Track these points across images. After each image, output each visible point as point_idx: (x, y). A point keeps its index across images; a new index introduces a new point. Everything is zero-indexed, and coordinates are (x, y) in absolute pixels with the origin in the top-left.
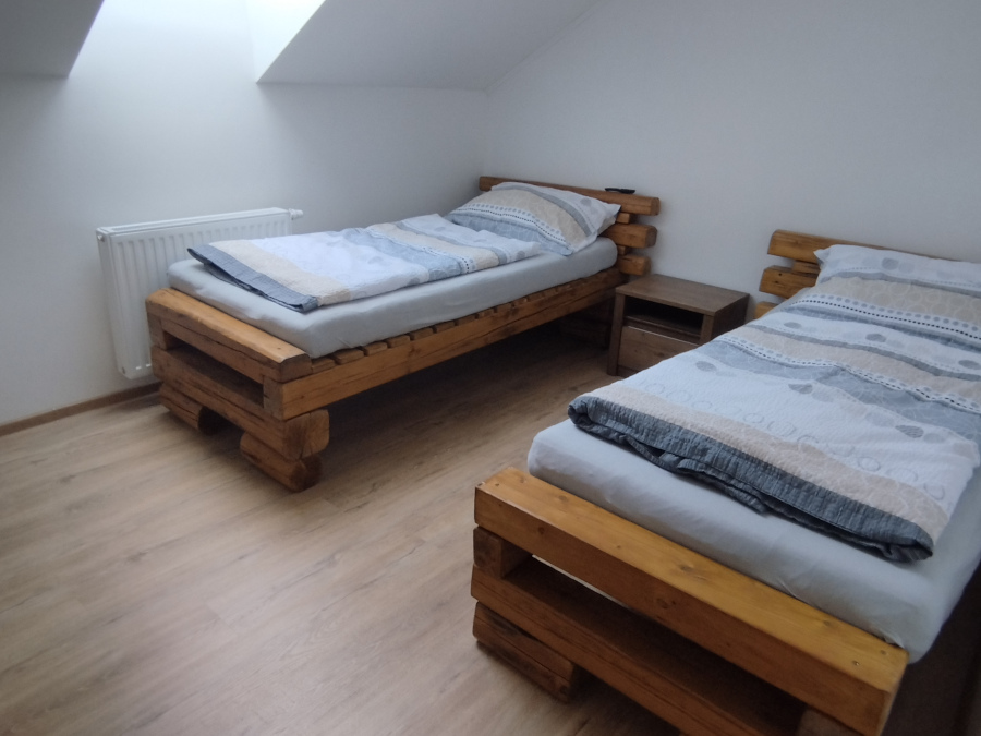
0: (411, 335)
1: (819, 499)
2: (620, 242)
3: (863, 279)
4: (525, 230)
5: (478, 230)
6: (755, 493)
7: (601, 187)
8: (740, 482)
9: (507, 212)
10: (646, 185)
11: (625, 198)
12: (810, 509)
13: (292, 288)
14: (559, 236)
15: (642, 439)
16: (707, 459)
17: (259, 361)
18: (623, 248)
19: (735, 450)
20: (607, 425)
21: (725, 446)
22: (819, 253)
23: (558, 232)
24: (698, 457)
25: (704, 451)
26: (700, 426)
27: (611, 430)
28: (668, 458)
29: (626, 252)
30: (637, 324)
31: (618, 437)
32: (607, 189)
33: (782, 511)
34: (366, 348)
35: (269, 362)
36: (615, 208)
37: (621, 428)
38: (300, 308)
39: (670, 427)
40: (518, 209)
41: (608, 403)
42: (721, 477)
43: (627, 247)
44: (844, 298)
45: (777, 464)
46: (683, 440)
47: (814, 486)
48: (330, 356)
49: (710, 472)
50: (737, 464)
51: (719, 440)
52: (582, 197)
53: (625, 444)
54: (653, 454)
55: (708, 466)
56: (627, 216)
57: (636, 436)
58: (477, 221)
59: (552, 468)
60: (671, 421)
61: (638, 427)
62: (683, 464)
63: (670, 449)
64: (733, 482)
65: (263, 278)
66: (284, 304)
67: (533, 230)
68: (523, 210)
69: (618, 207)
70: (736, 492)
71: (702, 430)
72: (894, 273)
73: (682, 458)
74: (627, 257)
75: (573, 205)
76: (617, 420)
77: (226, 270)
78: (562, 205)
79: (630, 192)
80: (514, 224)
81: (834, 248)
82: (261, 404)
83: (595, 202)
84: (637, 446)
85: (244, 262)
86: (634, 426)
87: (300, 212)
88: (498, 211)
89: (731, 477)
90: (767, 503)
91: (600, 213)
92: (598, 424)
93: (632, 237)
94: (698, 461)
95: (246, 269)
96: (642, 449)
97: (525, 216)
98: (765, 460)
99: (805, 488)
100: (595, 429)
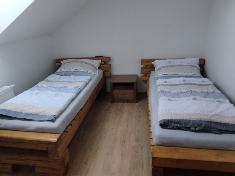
0: (78, 114)
1: (231, 126)
2: (103, 69)
3: (168, 67)
4: (82, 73)
5: (70, 76)
6: (217, 130)
7: (94, 56)
8: (213, 129)
9: (75, 69)
10: (106, 54)
11: (102, 58)
12: (231, 129)
13: (42, 114)
14: (92, 72)
15: (183, 126)
16: (203, 126)
17: (45, 144)
18: (104, 71)
19: (207, 121)
20: (172, 125)
21: (204, 121)
22: (153, 63)
23: (91, 71)
24: (200, 126)
25: (202, 124)
26: (196, 118)
27: (174, 126)
28: (193, 129)
29: (105, 71)
30: (116, 89)
31: (176, 127)
32: (96, 57)
33: (224, 132)
34: (71, 124)
35: (51, 143)
36: (100, 61)
37: (176, 125)
38: (52, 121)
39: (189, 121)
40: (78, 67)
41: (170, 119)
42: (208, 129)
43: (105, 70)
44: (167, 72)
45: (218, 121)
46: (195, 123)
47: (228, 124)
48: (64, 132)
49: (205, 129)
50: (210, 125)
51: (202, 120)
52: (91, 60)
53: (179, 128)
54: (188, 129)
55: (204, 127)
56: (104, 62)
57: (182, 126)
58: (66, 73)
59: (165, 142)
60: (188, 119)
61: (181, 123)
62: (197, 129)
63: (192, 126)
64: (211, 129)
65: (27, 114)
66: (43, 121)
67: (85, 72)
68: (79, 67)
69: (101, 61)
70: (213, 131)
71: (197, 119)
72: (172, 64)
73: (196, 127)
74: (106, 72)
75: (91, 63)
76: (174, 123)
77: (10, 115)
78: (88, 64)
79: (102, 57)
80: (78, 72)
81: (156, 61)
82: (48, 157)
83: (95, 61)
84: (183, 128)
85: (15, 110)
86: (180, 123)
87: (14, 85)
88: (72, 69)
89: (210, 128)
90: (221, 131)
91: (97, 63)
92: (170, 126)
93: (106, 67)
94: (201, 127)
95: (18, 113)
96: (184, 128)
97: (81, 69)
98: (215, 121)
99: (227, 125)
100: (169, 127)
